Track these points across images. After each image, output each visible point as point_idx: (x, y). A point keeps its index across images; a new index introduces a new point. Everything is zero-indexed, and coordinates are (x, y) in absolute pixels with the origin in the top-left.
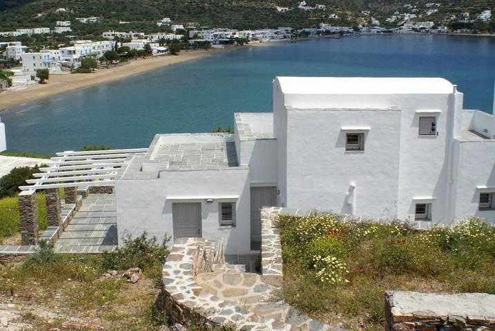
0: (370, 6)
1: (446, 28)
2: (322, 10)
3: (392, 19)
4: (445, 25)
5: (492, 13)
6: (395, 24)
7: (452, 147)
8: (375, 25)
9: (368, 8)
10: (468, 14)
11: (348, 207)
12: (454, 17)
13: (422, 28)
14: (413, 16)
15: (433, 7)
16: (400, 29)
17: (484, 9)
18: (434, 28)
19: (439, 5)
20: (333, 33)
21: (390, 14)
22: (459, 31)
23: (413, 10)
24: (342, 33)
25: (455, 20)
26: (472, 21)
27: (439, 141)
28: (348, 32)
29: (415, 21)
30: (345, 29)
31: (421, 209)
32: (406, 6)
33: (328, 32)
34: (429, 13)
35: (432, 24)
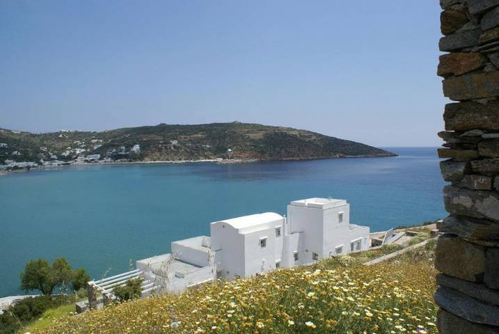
0: (45, 143)
1: (110, 159)
2: (5, 148)
3: (66, 154)
4: (109, 157)
5: (140, 146)
6: (69, 158)
7: (285, 240)
8: (54, 159)
9: (44, 145)
10: (124, 148)
11: (262, 269)
12: (114, 150)
13: (92, 160)
14: (83, 150)
15: (98, 143)
16: (76, 161)
17: (135, 144)
18: (100, 159)
19: (101, 141)
20: (21, 168)
21: (64, 149)
22: (119, 160)
23: (82, 146)
24: (28, 167)
25: (116, 152)
26: (128, 153)
27: (281, 237)
28: (34, 166)
29: (86, 154)
30: (31, 164)
31: (277, 265)
32: (75, 142)
33: (16, 168)
34: (95, 148)
35: (99, 156)
